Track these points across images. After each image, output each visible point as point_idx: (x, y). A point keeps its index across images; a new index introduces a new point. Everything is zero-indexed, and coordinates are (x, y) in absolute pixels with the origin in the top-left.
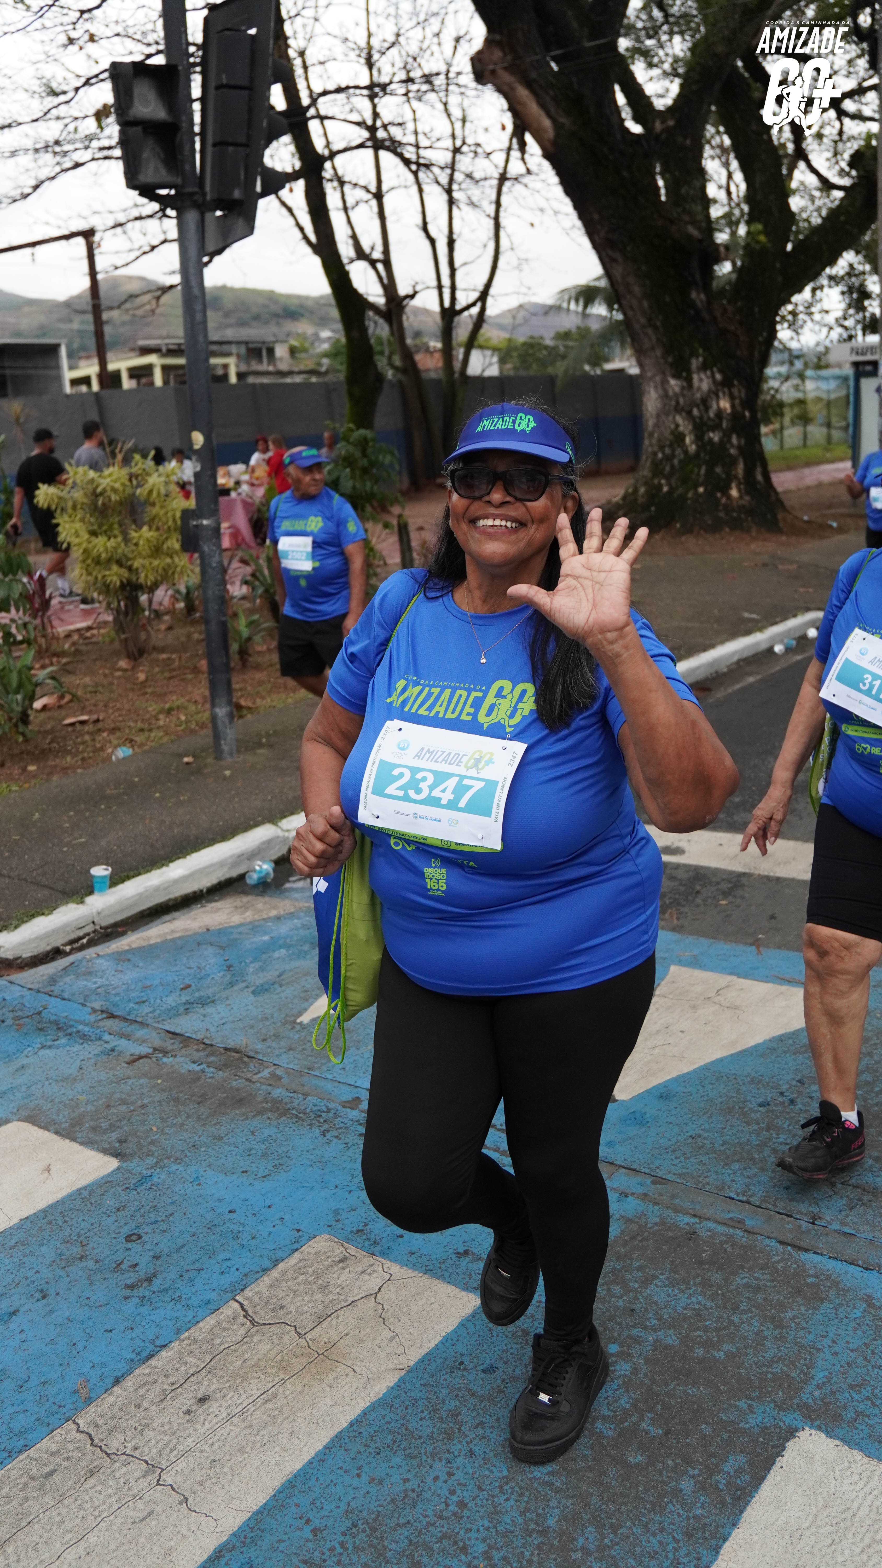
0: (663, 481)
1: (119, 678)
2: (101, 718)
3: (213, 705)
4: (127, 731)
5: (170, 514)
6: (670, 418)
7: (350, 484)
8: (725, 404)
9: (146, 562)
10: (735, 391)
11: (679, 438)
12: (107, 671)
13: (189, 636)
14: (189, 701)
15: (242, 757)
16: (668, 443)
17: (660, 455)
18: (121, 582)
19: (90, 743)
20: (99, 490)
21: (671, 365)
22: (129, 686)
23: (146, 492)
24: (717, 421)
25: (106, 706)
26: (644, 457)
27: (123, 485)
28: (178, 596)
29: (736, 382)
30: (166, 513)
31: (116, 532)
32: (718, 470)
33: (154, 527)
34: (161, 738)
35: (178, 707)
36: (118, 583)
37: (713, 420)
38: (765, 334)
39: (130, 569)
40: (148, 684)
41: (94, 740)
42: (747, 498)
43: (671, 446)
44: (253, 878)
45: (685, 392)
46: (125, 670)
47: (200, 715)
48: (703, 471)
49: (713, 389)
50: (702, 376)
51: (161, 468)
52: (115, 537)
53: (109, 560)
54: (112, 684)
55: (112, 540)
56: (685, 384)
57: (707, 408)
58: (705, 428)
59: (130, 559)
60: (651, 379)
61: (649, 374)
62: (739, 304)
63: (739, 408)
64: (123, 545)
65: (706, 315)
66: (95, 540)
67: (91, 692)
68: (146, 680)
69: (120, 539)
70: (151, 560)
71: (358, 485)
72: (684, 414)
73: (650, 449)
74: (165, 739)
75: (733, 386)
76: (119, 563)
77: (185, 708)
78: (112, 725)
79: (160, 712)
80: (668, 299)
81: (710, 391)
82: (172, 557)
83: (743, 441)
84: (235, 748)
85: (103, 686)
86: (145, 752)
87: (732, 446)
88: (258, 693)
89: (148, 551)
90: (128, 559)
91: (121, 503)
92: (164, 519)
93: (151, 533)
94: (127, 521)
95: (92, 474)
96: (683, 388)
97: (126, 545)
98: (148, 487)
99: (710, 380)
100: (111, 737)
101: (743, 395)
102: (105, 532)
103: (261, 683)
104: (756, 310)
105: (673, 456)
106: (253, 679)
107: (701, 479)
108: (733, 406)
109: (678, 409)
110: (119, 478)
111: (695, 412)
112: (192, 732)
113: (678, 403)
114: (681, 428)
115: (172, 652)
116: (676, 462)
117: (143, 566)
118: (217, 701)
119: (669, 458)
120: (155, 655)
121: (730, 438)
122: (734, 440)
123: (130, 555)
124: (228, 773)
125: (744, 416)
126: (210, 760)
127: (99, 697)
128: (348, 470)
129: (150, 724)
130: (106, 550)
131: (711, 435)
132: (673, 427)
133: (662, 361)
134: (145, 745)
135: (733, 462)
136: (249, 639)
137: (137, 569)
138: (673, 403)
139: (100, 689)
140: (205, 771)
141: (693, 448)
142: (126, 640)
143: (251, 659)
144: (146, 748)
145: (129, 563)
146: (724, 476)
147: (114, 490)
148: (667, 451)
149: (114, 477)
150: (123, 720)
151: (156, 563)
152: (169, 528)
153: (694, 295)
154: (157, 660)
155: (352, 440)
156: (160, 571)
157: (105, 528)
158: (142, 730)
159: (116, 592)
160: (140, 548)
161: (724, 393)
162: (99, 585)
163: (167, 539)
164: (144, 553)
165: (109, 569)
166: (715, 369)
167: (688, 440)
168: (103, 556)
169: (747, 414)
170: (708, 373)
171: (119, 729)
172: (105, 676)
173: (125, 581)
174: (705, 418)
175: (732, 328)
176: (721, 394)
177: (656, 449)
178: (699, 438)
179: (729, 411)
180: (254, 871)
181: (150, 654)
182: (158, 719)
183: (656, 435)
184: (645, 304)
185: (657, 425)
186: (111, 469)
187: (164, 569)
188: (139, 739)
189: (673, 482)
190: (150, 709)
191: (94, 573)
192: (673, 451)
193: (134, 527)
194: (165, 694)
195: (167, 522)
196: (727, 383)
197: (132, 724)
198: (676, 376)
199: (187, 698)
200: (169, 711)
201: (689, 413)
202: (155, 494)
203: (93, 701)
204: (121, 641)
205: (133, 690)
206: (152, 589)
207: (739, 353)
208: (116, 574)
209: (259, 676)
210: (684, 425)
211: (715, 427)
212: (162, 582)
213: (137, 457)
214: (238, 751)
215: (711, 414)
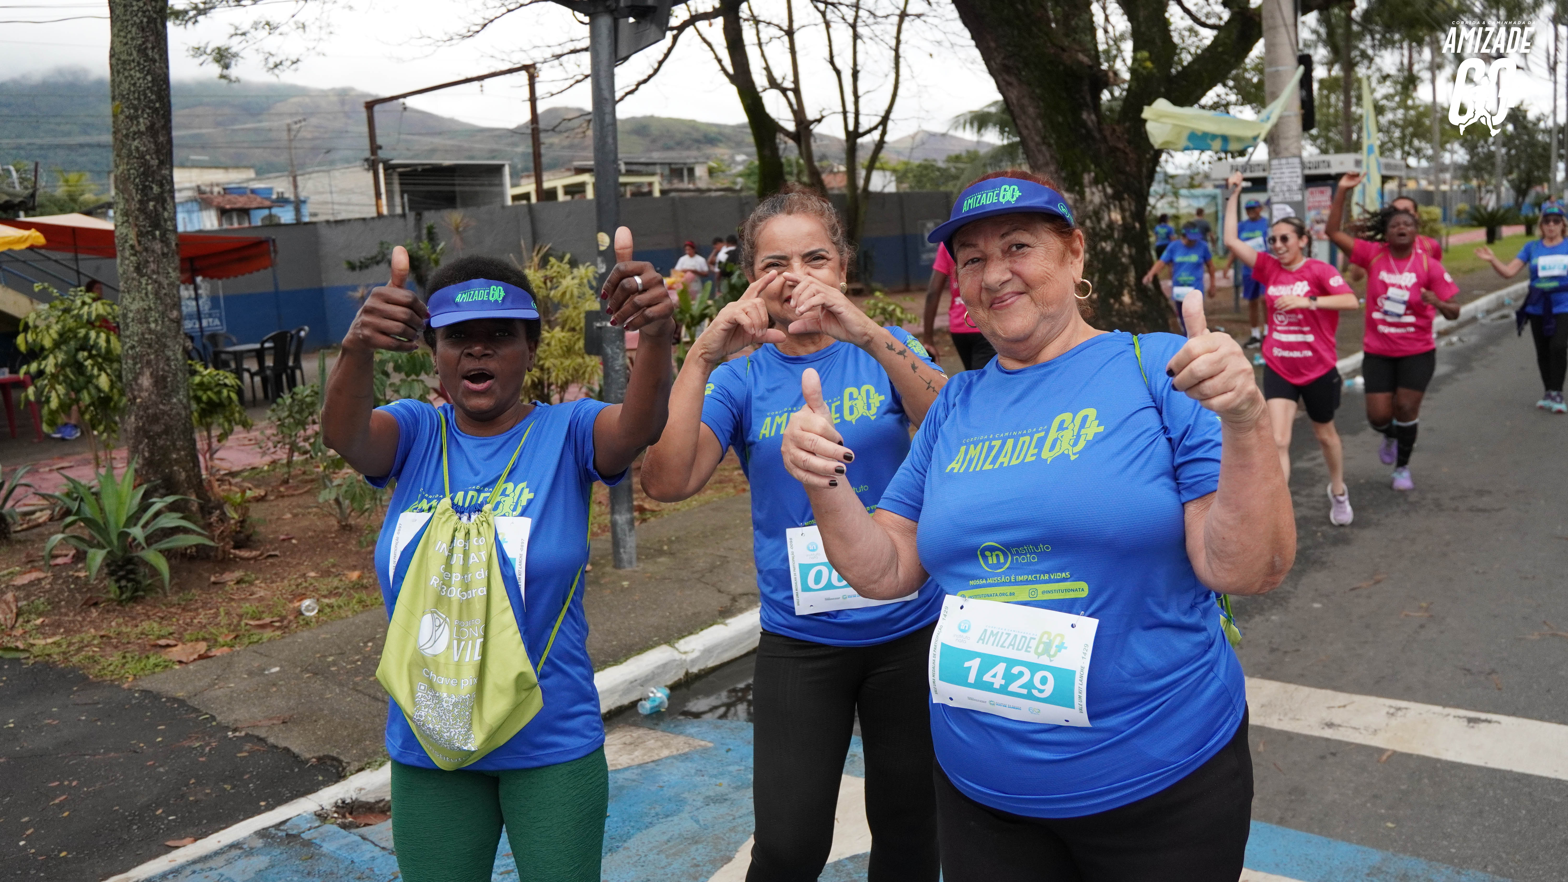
8: (1116, 216)
9: (557, 362)
10: (1126, 204)
15: (641, 566)
18: (533, 381)
21: (1064, 179)
23: (559, 294)
24: (1109, 231)
29: (1126, 196)
32: (1111, 277)
33: (567, 327)
37: (1105, 231)
39: (542, 367)
42: (1139, 304)
45: (1078, 205)
47: (602, 518)
49: (1105, 201)
50: (1094, 190)
51: (575, 271)
56: (1078, 197)
57: (1099, 220)
58: (1097, 238)
62: (1127, 124)
63: (1129, 220)
65: (1097, 135)
70: (563, 360)
75: (1124, 199)
80: (1060, 119)
81: (1101, 204)
82: (583, 357)
83: (1134, 251)
84: (634, 556)
87: (1124, 255)
89: (560, 352)
92: (576, 320)
93: (563, 334)
96: (1076, 201)
98: (561, 289)
99: (1102, 194)
101: (1133, 208)
108: (1123, 218)
111: (1089, 223)
117: (554, 365)
118: (614, 507)
121: (1121, 248)
122: (1126, 250)
124: (626, 583)
125: (1134, 227)
126: (608, 569)
131: (1104, 244)
133: (1055, 176)
135: (1125, 270)
137: (548, 369)
140: (603, 581)
145: (541, 363)
146: (1116, 283)
151: (567, 362)
153: (1085, 116)
156: (571, 370)
160: (553, 348)
161: (1115, 206)
163: (579, 339)
164: (555, 353)
166: (1106, 184)
169: (1137, 225)
170: (1100, 187)
174: (1098, 229)
175: (1121, 146)
176: (1112, 207)
179: (1120, 222)
184: (1040, 124)
187: (575, 369)
196: (1117, 197)
198: (1069, 190)
202: (568, 296)
206: (563, 388)
207: (1128, 169)
211: (1108, 237)
212: (573, 382)
213: (553, 260)
214: (638, 559)
215: (1104, 225)
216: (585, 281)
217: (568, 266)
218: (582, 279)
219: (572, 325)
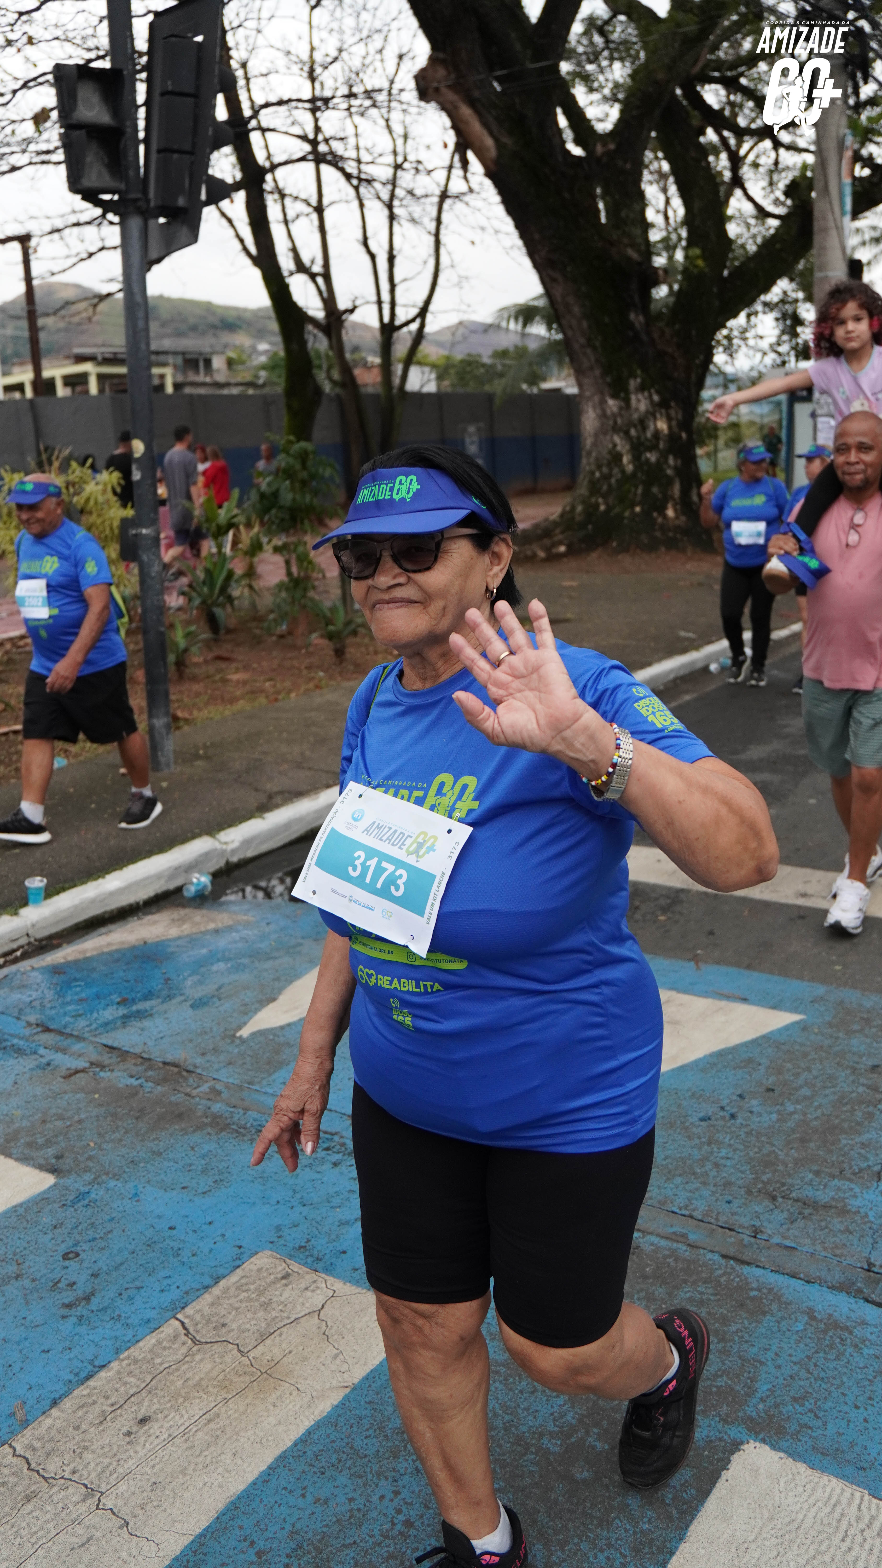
0: (600, 500)
3: (150, 716)
5: (107, 523)
6: (608, 438)
7: (290, 496)
8: (662, 425)
10: (672, 413)
11: (617, 457)
15: (179, 769)
16: (605, 462)
17: (597, 474)
21: (609, 385)
23: (83, 500)
24: (654, 441)
26: (581, 476)
29: (673, 404)
30: (103, 522)
32: (655, 490)
37: (650, 441)
38: (702, 357)
42: (683, 518)
43: (609, 465)
44: (190, 891)
45: (623, 412)
48: (640, 490)
49: (651, 409)
50: (640, 396)
51: (98, 476)
56: (623, 404)
57: (644, 428)
58: (642, 449)
60: (589, 398)
61: (588, 394)
62: (677, 327)
63: (676, 429)
65: (644, 338)
71: (298, 497)
72: (621, 434)
73: (588, 468)
75: (670, 407)
80: (607, 320)
81: (647, 412)
83: (679, 462)
84: (172, 760)
86: (80, 762)
87: (669, 466)
88: (194, 705)
92: (101, 528)
96: (621, 408)
98: (85, 495)
99: (648, 402)
101: (680, 416)
103: (198, 694)
104: (694, 333)
105: (610, 475)
106: (190, 691)
107: (638, 498)
108: (670, 428)
109: (616, 429)
111: (633, 432)
113: (615, 423)
114: (619, 448)
116: (613, 481)
118: (154, 712)
119: (606, 477)
121: (666, 459)
122: (671, 461)
124: (164, 784)
125: (680, 437)
128: (288, 482)
131: (648, 455)
132: (610, 446)
133: (601, 381)
134: (80, 755)
135: (670, 482)
136: (186, 650)
138: (611, 423)
141: (630, 468)
143: (187, 670)
144: (81, 758)
146: (660, 496)
148: (605, 470)
152: (107, 536)
153: (632, 316)
155: (292, 452)
161: (661, 414)
166: (653, 391)
167: (625, 460)
169: (684, 435)
170: (646, 394)
174: (643, 439)
175: (670, 350)
176: (658, 415)
177: (593, 467)
178: (637, 458)
179: (666, 432)
180: (192, 883)
183: (594, 454)
184: (585, 324)
185: (595, 444)
189: (611, 500)
192: (611, 470)
195: (104, 531)
196: (664, 404)
198: (614, 396)
201: (627, 433)
202: (92, 503)
207: (676, 375)
209: (196, 687)
210: (621, 444)
211: (653, 447)
214: (176, 763)
215: (649, 434)
218: (105, 484)
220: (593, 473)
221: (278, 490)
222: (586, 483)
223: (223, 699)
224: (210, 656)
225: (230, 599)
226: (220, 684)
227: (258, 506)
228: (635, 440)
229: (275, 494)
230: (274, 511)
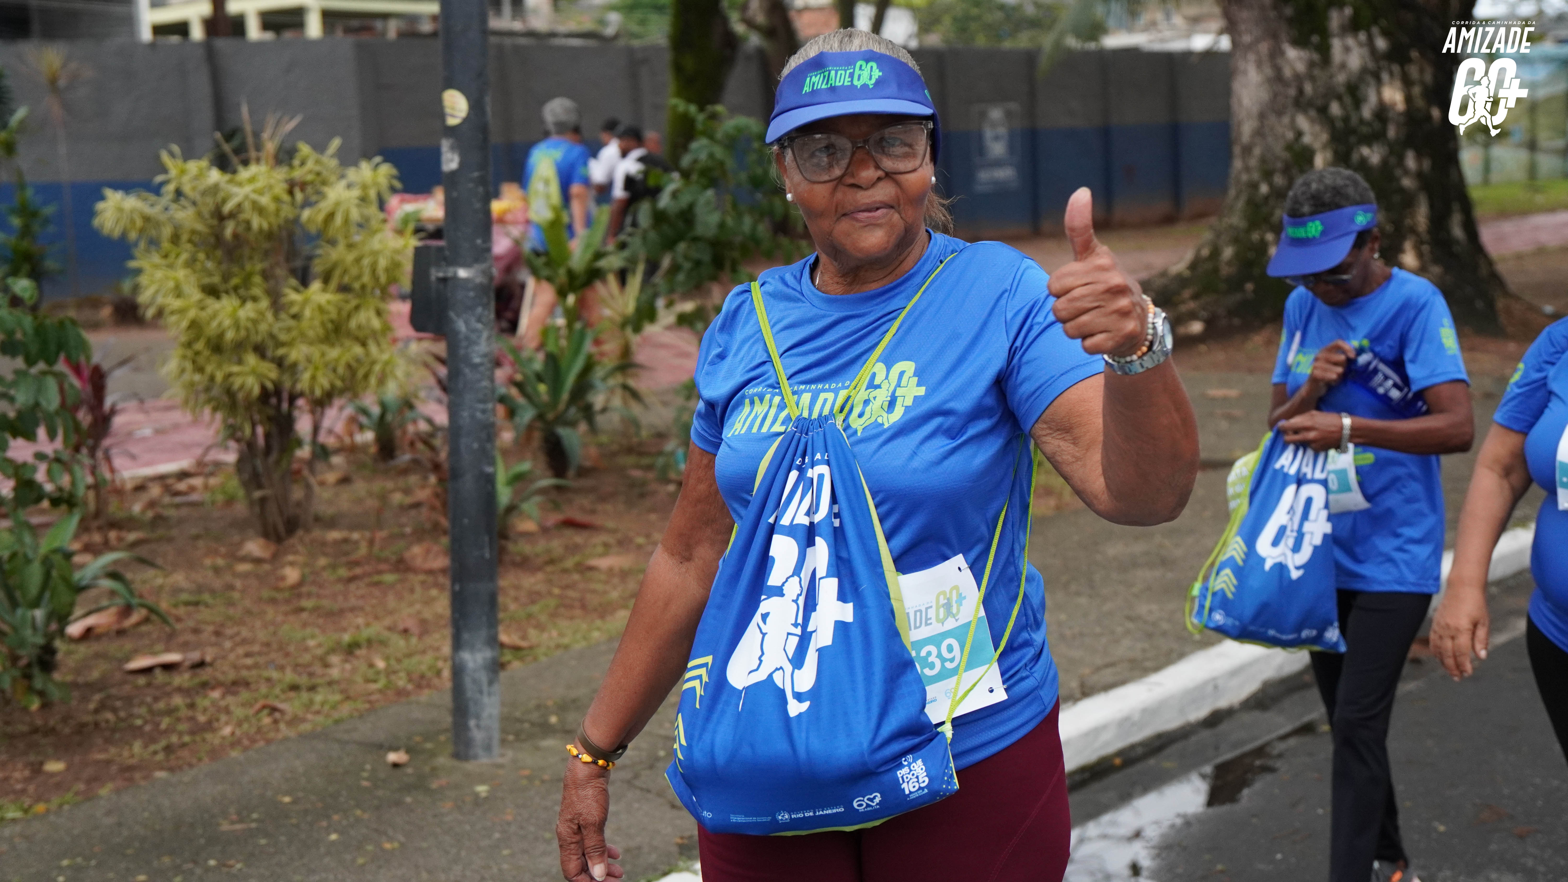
1: (245, 576)
2: (208, 659)
3: (457, 644)
4: (264, 689)
5: (366, 262)
6: (1286, 120)
7: (714, 219)
8: (1393, 95)
9: (315, 352)
11: (1303, 156)
12: (220, 562)
13: (383, 497)
14: (390, 629)
15: (510, 754)
16: (1279, 165)
17: (1265, 188)
18: (263, 388)
19: (184, 712)
20: (228, 208)
21: (1290, 23)
22: (266, 593)
23: (321, 217)
24: (1377, 125)
25: (217, 634)
26: (1232, 192)
27: (277, 199)
28: (363, 420)
29: (1411, 55)
30: (358, 260)
31: (257, 291)
33: (334, 283)
34: (334, 707)
35: (369, 642)
36: (256, 391)
37: (1368, 124)
39: (280, 363)
40: (304, 589)
41: (192, 706)
43: (1286, 171)
45: (1317, 72)
46: (258, 561)
47: (415, 659)
49: (1371, 65)
50: (1351, 41)
52: (255, 299)
53: (239, 347)
54: (231, 587)
55: (249, 305)
56: (1316, 57)
57: (1358, 101)
58: (1353, 139)
59: (283, 344)
61: (1248, 45)
63: (1417, 104)
64: (269, 316)
66: (213, 304)
67: (187, 604)
68: (301, 583)
69: (264, 303)
70: (325, 347)
71: (730, 221)
72: (1313, 113)
73: (1244, 177)
74: (346, 709)
75: (1408, 60)
76: (260, 350)
77: (383, 643)
78: (232, 675)
79: (332, 651)
81: (1364, 69)
82: (364, 344)
83: (1427, 164)
84: (496, 735)
85: (213, 592)
86: (302, 737)
87: (1406, 172)
88: (530, 616)
89: (321, 332)
90: (279, 344)
91: (269, 235)
92: (354, 271)
93: (328, 297)
94: (280, 272)
95: (215, 175)
96: (1312, 64)
97: (276, 315)
98: (325, 206)
99: (1365, 51)
100: (230, 699)
101: (1425, 80)
102: (236, 289)
106: (517, 588)
108: (1408, 99)
109: (1301, 103)
110: (271, 187)
111: (1335, 109)
112: (401, 693)
113: (1301, 91)
114: (1307, 139)
115: (353, 528)
117: (308, 359)
118: (466, 636)
120: (317, 533)
121: (1401, 158)
122: (1411, 162)
123: (283, 337)
124: (482, 789)
125: (1427, 118)
126: (443, 760)
127: (204, 614)
128: (710, 193)
129: (311, 675)
130: (237, 325)
131: (1365, 151)
132: (1290, 135)
133: (1272, 15)
134: (304, 720)
135: (1408, 202)
136: (512, 508)
137: (294, 365)
138: (1292, 92)
139: (206, 597)
140: (434, 785)
142: (263, 501)
143: (511, 547)
144: (305, 727)
145: (281, 352)
146: (1389, 228)
147: (260, 210)
148: (1279, 180)
149: (259, 184)
150: (256, 666)
151: (333, 353)
152: (363, 287)
154: (324, 544)
155: (719, 135)
156: (341, 370)
157: (235, 281)
158: (295, 688)
159: (249, 406)
160: (305, 324)
161: (1392, 75)
162: (216, 391)
163: (357, 308)
164: (311, 333)
165: (240, 362)
166: (1374, 30)
168: (230, 335)
169: (1431, 115)
170: (1362, 36)
171: (247, 684)
172: (217, 570)
173: (270, 386)
174: (1354, 121)
176: (1385, 76)
177: (1256, 176)
178: (1343, 156)
179: (1401, 107)
181: (308, 530)
182: (327, 665)
183: (1257, 151)
185: (1259, 133)
186: (253, 169)
187: (349, 366)
188: (290, 706)
190: (311, 643)
191: (209, 369)
193: (293, 282)
194: (341, 612)
195: (359, 277)
196: (1396, 55)
197: (275, 675)
198: (1300, 42)
199: (387, 621)
200: (351, 649)
201: (1323, 110)
202: (339, 220)
203: (191, 624)
204: (252, 503)
205: (273, 601)
206: (320, 404)
208: (253, 372)
210: (1312, 132)
211: (1375, 137)
212: (342, 392)
213: (305, 149)
214: (503, 742)
215: (1367, 112)
216: (372, 194)
217: (334, 163)
218: (364, 187)
219: (346, 279)
220: (1254, 186)
221: (691, 207)
222: (1241, 204)
223: (583, 607)
224: (554, 518)
225: (588, 412)
226: (576, 577)
227: (652, 235)
228: (1339, 124)
229: (687, 216)
230: (682, 247)
